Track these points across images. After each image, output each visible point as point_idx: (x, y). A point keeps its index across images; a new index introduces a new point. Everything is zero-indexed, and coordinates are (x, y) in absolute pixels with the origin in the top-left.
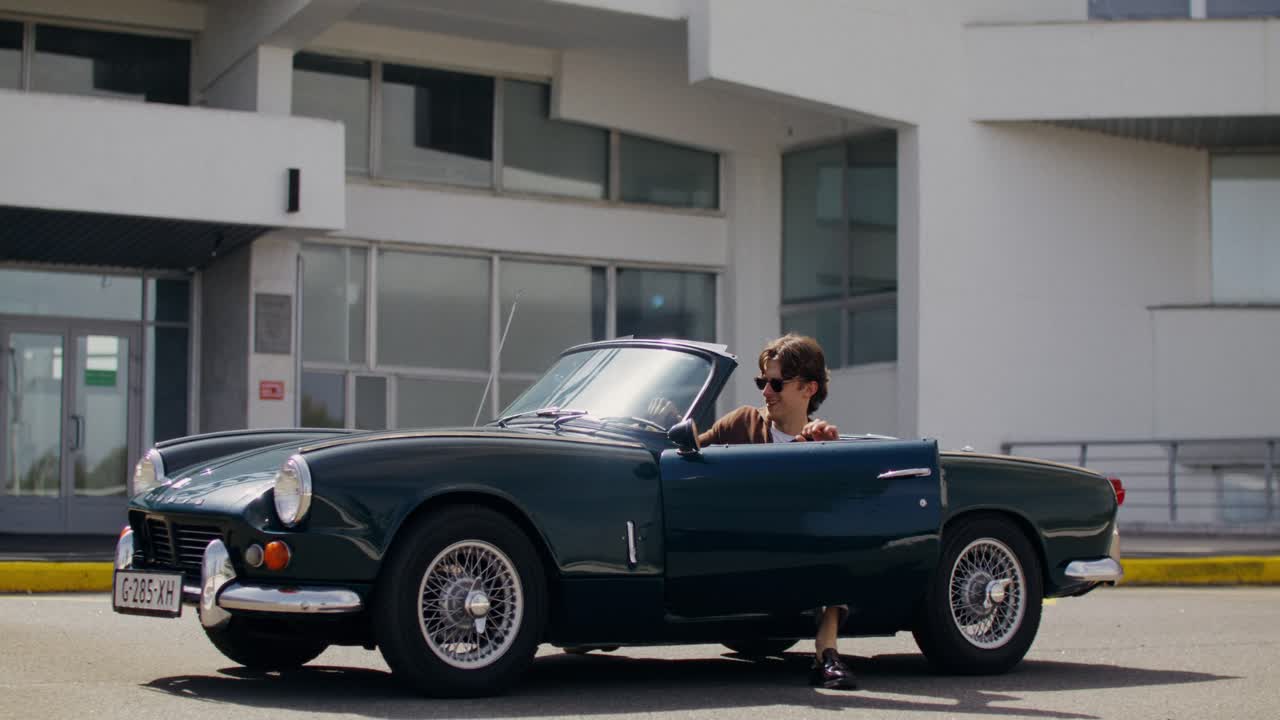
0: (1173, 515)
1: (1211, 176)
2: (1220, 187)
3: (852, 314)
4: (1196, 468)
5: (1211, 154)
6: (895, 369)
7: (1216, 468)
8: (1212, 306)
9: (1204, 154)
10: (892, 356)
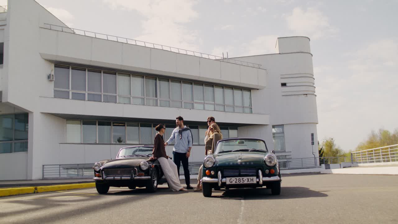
0: (60, 176)
1: (66, 124)
2: (67, 125)
3: (15, 143)
4: (64, 169)
5: (67, 120)
6: (27, 153)
7: (67, 169)
8: (66, 143)
9: (66, 120)
10: (27, 151)
